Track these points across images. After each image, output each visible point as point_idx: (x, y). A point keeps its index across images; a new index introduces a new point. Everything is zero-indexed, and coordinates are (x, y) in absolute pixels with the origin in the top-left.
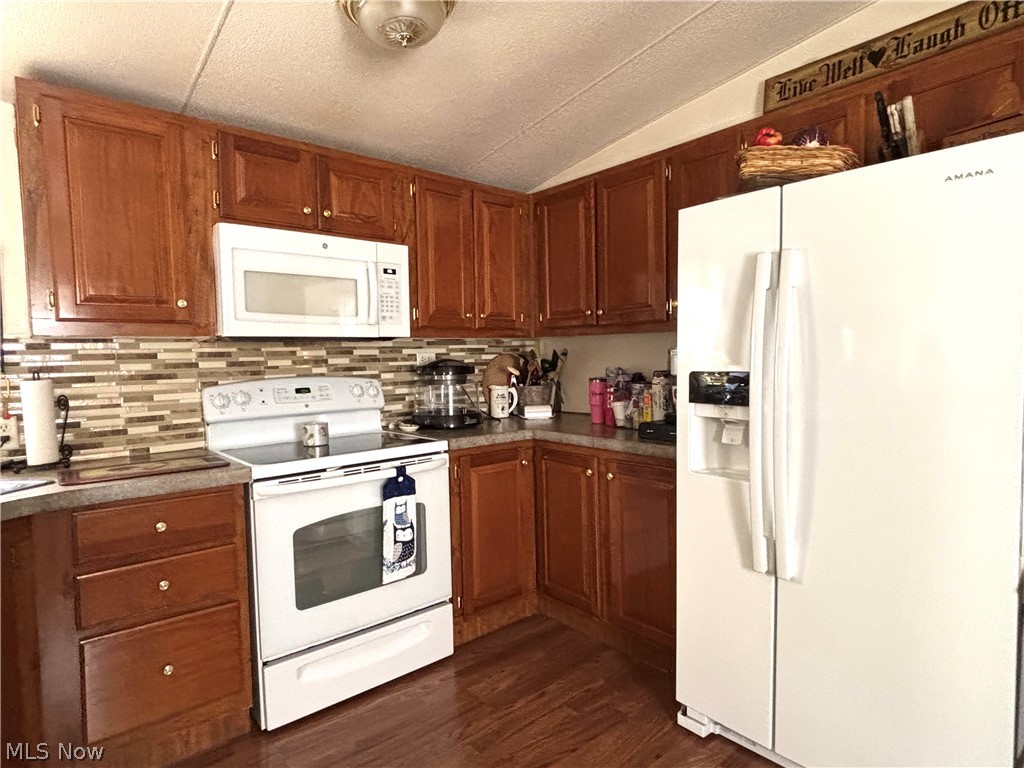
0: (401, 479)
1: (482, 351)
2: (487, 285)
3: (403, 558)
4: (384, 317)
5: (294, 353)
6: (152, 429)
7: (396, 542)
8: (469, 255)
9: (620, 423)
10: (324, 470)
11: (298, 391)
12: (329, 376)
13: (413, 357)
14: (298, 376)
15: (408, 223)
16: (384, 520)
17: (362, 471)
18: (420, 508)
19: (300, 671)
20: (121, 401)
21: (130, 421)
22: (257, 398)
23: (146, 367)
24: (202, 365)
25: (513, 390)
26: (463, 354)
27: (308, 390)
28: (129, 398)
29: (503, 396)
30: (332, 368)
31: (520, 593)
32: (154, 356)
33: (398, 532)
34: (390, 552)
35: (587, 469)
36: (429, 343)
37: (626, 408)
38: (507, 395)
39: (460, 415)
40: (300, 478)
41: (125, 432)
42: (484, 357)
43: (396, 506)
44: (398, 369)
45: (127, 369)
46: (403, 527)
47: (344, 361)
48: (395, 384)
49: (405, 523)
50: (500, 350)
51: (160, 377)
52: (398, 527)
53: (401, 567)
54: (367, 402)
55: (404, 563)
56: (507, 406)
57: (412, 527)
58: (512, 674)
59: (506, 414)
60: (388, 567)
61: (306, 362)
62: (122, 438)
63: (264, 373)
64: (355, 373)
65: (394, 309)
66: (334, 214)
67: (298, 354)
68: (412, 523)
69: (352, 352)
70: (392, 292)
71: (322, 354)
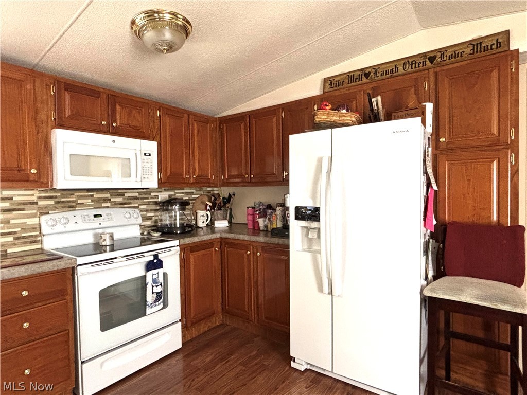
0: (155, 261)
1: (192, 193)
2: (196, 161)
3: (156, 300)
4: (144, 178)
5: (92, 196)
6: (9, 239)
7: (153, 293)
8: (187, 147)
9: (261, 229)
10: (115, 258)
11: (95, 216)
12: (112, 208)
13: (157, 197)
14: (95, 208)
15: (156, 130)
16: (147, 282)
17: (135, 257)
18: (165, 275)
19: (102, 364)
22: (73, 220)
23: (6, 205)
24: (40, 203)
25: (208, 213)
26: (183, 195)
27: (101, 216)
29: (203, 216)
30: (113, 203)
31: (214, 314)
32: (11, 199)
33: (154, 288)
34: (150, 298)
35: (248, 251)
36: (165, 190)
37: (264, 221)
38: (205, 215)
39: (183, 226)
40: (103, 263)
42: (194, 196)
43: (153, 275)
44: (149, 203)
46: (157, 285)
47: (120, 199)
48: (147, 211)
49: (157, 283)
50: (202, 193)
51: (14, 210)
52: (154, 285)
53: (155, 305)
54: (133, 221)
55: (157, 303)
56: (205, 221)
57: (161, 285)
58: (211, 354)
59: (205, 225)
60: (149, 306)
61: (98, 200)
63: (76, 207)
64: (125, 206)
65: (150, 173)
66: (118, 125)
67: (94, 196)
68: (161, 283)
69: (124, 195)
70: (149, 165)
71: (107, 196)
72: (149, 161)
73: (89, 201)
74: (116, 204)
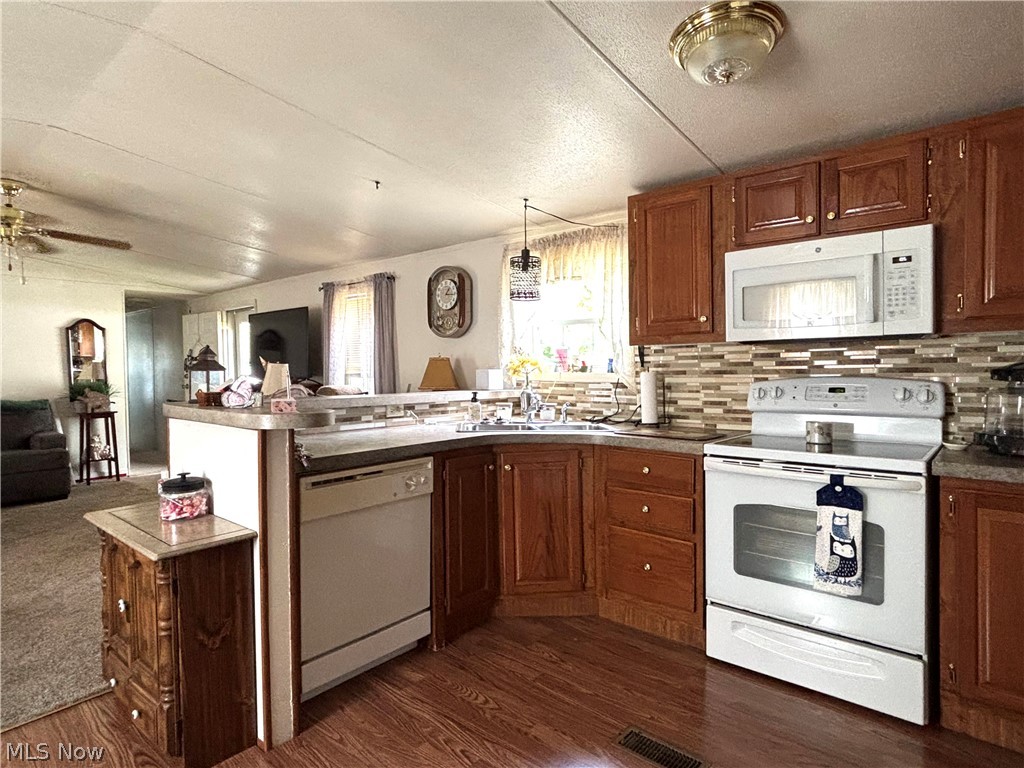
0: (839, 489)
3: (839, 573)
4: (892, 313)
5: (840, 353)
6: (719, 411)
11: (832, 390)
12: (879, 377)
14: (844, 376)
15: (952, 193)
16: (817, 525)
17: (803, 470)
18: (868, 527)
19: (734, 624)
20: (700, 388)
21: (705, 403)
22: (790, 393)
23: (716, 365)
24: (757, 364)
27: (842, 390)
28: (706, 387)
32: (722, 357)
33: (836, 544)
34: (823, 559)
41: (702, 410)
43: (835, 516)
45: (706, 365)
46: (842, 540)
47: (903, 361)
49: (845, 537)
51: (725, 372)
52: (836, 538)
55: (841, 579)
57: (853, 544)
60: (820, 575)
61: (854, 362)
62: (700, 414)
65: (908, 301)
67: (845, 354)
68: (853, 540)
70: (905, 283)
71: (872, 354)
72: (908, 273)
73: (830, 364)
74: (890, 370)
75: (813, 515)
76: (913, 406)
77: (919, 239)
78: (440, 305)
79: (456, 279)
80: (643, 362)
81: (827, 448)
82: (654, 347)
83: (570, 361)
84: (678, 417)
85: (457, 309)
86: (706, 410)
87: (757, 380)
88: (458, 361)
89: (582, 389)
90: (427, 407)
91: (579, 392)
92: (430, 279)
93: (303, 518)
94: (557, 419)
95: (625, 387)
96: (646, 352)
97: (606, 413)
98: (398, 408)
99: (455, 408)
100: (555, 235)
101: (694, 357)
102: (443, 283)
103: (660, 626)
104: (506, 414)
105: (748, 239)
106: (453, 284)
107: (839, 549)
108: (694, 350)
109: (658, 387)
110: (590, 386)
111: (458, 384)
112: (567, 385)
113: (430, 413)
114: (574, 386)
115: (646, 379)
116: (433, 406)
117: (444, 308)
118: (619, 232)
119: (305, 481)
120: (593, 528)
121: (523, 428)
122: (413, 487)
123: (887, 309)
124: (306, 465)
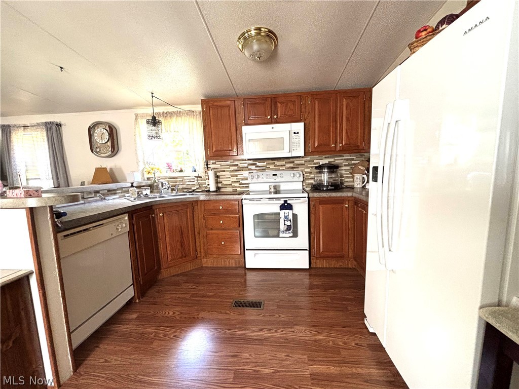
0: (286, 204)
1: (353, 160)
3: (287, 230)
5: (274, 163)
6: (237, 185)
7: (285, 225)
10: (262, 198)
11: (273, 175)
12: (285, 170)
13: (318, 163)
14: (275, 170)
15: (307, 113)
16: (280, 217)
17: (274, 200)
18: (295, 216)
19: (255, 254)
20: (230, 177)
21: (232, 182)
22: (261, 177)
23: (236, 168)
24: (249, 167)
25: (364, 176)
26: (343, 161)
27: (276, 175)
28: (232, 176)
29: (359, 179)
32: (238, 165)
34: (282, 227)
36: (325, 157)
38: (361, 179)
40: (255, 200)
41: (231, 185)
42: (353, 162)
43: (285, 213)
44: (312, 167)
45: (232, 168)
47: (291, 165)
48: (310, 173)
49: (288, 219)
51: (239, 170)
52: (285, 220)
55: (287, 232)
56: (361, 183)
57: (290, 221)
59: (360, 186)
60: (281, 232)
61: (278, 166)
62: (231, 186)
63: (265, 169)
65: (298, 146)
67: (276, 163)
69: (294, 162)
70: (297, 140)
71: (283, 163)
72: (298, 137)
73: (272, 167)
74: (288, 168)
75: (279, 213)
76: (296, 179)
77: (299, 127)
78: (98, 141)
79: (107, 128)
80: (208, 167)
81: (276, 193)
82: (212, 161)
83: (174, 168)
84: (223, 188)
85: (109, 144)
86: (233, 184)
87: (250, 173)
88: (111, 169)
89: (181, 179)
90: (107, 192)
91: (180, 181)
92: (90, 127)
93: (62, 256)
94: (172, 193)
95: (201, 177)
96: (209, 163)
97: (193, 188)
98: (90, 193)
99: (120, 191)
100: (164, 112)
101: (228, 165)
102: (99, 129)
103: (228, 263)
104: (148, 192)
105: (249, 122)
106: (105, 131)
107: (286, 223)
108: (227, 162)
109: (215, 177)
110: (185, 178)
111: (114, 180)
112: (174, 178)
113: (108, 195)
114: (177, 178)
115: (211, 174)
116: (109, 191)
117: (101, 142)
118: (194, 114)
119: (60, 235)
120: (199, 233)
121: (160, 197)
122: (120, 230)
123: (293, 148)
124: (60, 226)
